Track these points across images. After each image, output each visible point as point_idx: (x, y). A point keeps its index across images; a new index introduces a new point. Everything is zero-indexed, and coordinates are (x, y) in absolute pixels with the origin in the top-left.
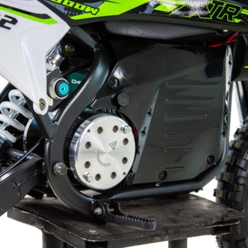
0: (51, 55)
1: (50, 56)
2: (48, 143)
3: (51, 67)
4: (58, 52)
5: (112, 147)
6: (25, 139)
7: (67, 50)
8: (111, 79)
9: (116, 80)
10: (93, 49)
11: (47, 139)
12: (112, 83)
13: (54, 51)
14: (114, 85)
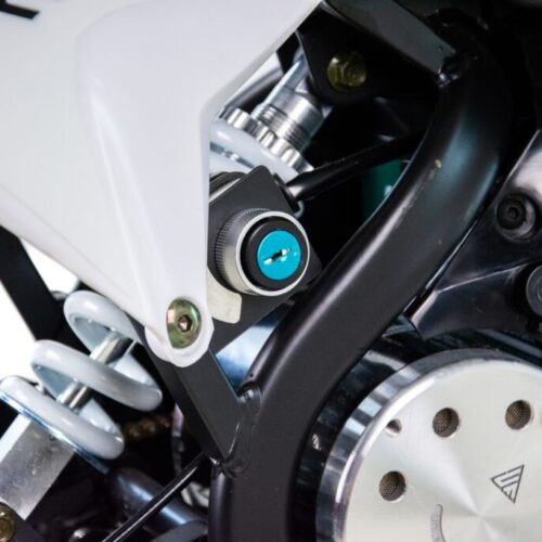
0: (276, 99)
1: (271, 105)
2: (221, 477)
3: (266, 153)
4: (301, 88)
5: (502, 489)
6: (177, 434)
7: (334, 80)
8: (503, 203)
9: (530, 209)
10: (437, 77)
11: (215, 462)
12: (509, 217)
13: (286, 86)
14: (519, 225)
